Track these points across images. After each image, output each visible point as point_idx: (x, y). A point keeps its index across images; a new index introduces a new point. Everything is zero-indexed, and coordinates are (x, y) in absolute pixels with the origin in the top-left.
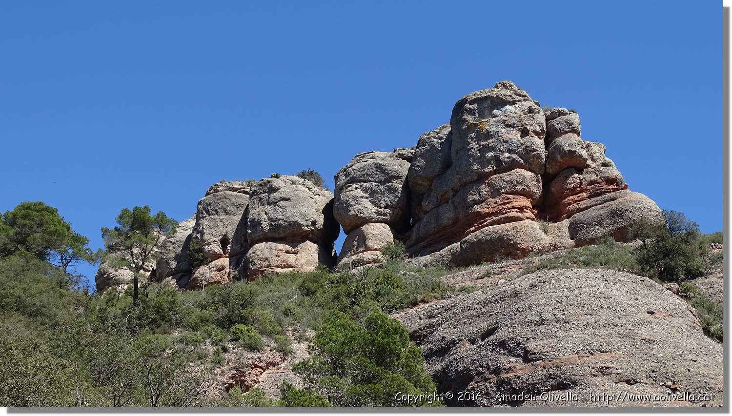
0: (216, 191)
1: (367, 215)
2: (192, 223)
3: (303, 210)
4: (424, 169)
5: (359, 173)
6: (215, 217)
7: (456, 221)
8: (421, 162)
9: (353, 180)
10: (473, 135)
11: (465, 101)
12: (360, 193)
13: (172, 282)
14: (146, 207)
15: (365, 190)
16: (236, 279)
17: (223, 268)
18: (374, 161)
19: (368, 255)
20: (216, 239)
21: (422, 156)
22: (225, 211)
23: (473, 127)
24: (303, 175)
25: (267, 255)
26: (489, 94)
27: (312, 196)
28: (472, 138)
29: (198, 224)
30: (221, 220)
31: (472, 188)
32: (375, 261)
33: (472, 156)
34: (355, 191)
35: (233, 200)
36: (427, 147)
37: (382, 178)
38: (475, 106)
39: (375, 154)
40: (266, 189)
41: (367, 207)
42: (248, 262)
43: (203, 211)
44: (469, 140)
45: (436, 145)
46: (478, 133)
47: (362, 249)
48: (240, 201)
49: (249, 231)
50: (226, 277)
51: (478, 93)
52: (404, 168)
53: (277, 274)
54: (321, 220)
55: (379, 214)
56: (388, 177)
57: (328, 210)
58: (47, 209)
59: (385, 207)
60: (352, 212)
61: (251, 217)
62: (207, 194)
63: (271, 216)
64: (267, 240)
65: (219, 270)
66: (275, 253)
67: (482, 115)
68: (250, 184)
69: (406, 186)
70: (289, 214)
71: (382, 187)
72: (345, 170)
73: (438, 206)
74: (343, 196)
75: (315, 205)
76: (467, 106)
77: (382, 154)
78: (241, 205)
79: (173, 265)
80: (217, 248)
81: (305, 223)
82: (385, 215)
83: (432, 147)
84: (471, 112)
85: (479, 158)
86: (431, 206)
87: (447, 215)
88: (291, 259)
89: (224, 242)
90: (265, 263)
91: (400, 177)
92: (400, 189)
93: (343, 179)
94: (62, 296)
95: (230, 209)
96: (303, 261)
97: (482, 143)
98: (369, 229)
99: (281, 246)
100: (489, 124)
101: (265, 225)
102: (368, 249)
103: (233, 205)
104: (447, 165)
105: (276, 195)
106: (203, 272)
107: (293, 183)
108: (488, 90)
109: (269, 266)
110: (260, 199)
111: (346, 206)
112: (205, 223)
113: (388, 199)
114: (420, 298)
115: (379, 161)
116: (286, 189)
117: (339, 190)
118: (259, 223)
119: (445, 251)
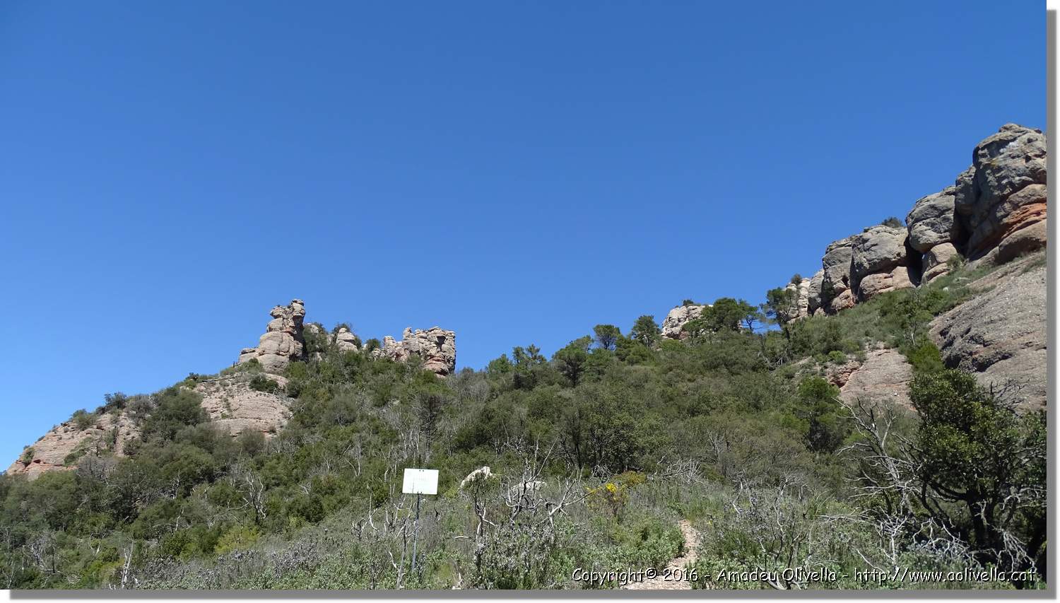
0: (831, 250)
1: (932, 241)
2: (823, 272)
3: (888, 248)
4: (964, 200)
5: (920, 215)
6: (835, 266)
7: (994, 232)
8: (961, 196)
9: (917, 220)
10: (989, 171)
11: (978, 149)
12: (924, 227)
13: (820, 310)
14: (779, 288)
15: (927, 225)
16: (857, 302)
17: (848, 297)
18: (928, 203)
19: (939, 268)
20: (839, 280)
21: (961, 191)
22: (840, 261)
23: (987, 166)
24: (886, 223)
25: (872, 283)
26: (994, 140)
27: (894, 236)
28: (989, 174)
29: (826, 273)
30: (839, 267)
31: (998, 208)
32: (944, 271)
33: (991, 186)
34: (920, 227)
35: (843, 253)
36: (962, 185)
37: (936, 213)
38: (986, 150)
39: (929, 198)
40: (860, 241)
41: (932, 235)
42: (862, 290)
43: (827, 264)
44: (987, 176)
45: (968, 182)
46: (992, 169)
47: (935, 264)
48: (847, 252)
49: (857, 271)
50: (851, 302)
51: (986, 140)
52: (950, 202)
53: (881, 294)
54: (903, 251)
55: (941, 237)
56: (940, 212)
57: (907, 243)
58: (729, 301)
59: (945, 232)
60: (922, 242)
61: (856, 262)
62: (827, 253)
63: (868, 258)
64: (870, 273)
65: (846, 298)
66: (878, 280)
67: (992, 156)
68: (851, 239)
69: (956, 214)
70: (879, 254)
71: (938, 220)
72: (910, 215)
73: (981, 223)
74: (913, 233)
75: (897, 243)
76: (980, 152)
77: (934, 196)
78: (849, 255)
79: (819, 300)
80: (842, 285)
81: (892, 257)
82: (946, 237)
83: (966, 184)
84: (984, 156)
85: (998, 185)
86: (977, 224)
87: (988, 228)
88: (889, 281)
89: (845, 280)
90: (872, 289)
91: (950, 209)
92: (952, 218)
93: (911, 221)
94: (746, 349)
95: (842, 259)
96: (898, 281)
97: (997, 175)
98: (935, 250)
99: (880, 275)
100: (999, 161)
101: (866, 265)
102: (939, 263)
103: (843, 256)
104: (979, 194)
105: (868, 244)
106: (838, 302)
107: (878, 232)
108: (993, 136)
109: (875, 290)
110: (859, 249)
111: (916, 239)
112: (830, 271)
113: (945, 226)
114: (955, 302)
115: (932, 203)
116: (873, 239)
117: (910, 229)
118: (862, 264)
119: (990, 255)
